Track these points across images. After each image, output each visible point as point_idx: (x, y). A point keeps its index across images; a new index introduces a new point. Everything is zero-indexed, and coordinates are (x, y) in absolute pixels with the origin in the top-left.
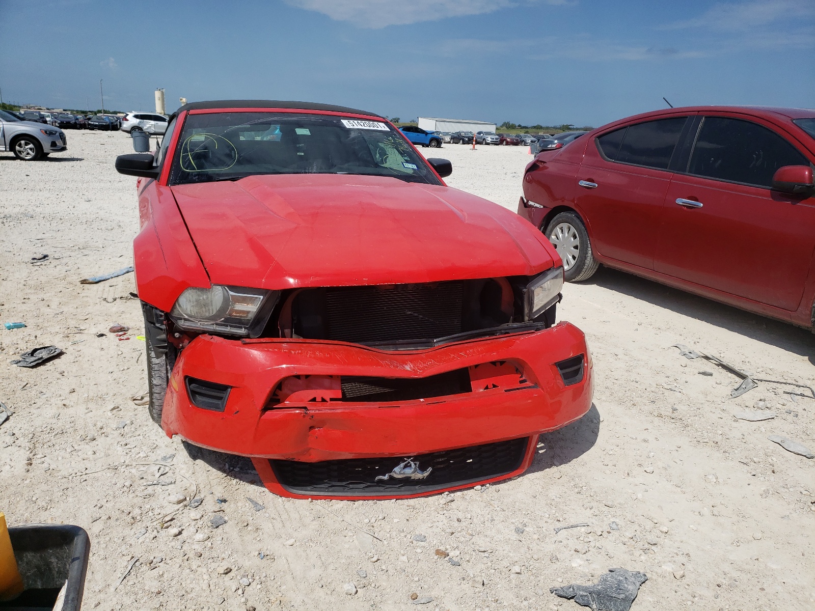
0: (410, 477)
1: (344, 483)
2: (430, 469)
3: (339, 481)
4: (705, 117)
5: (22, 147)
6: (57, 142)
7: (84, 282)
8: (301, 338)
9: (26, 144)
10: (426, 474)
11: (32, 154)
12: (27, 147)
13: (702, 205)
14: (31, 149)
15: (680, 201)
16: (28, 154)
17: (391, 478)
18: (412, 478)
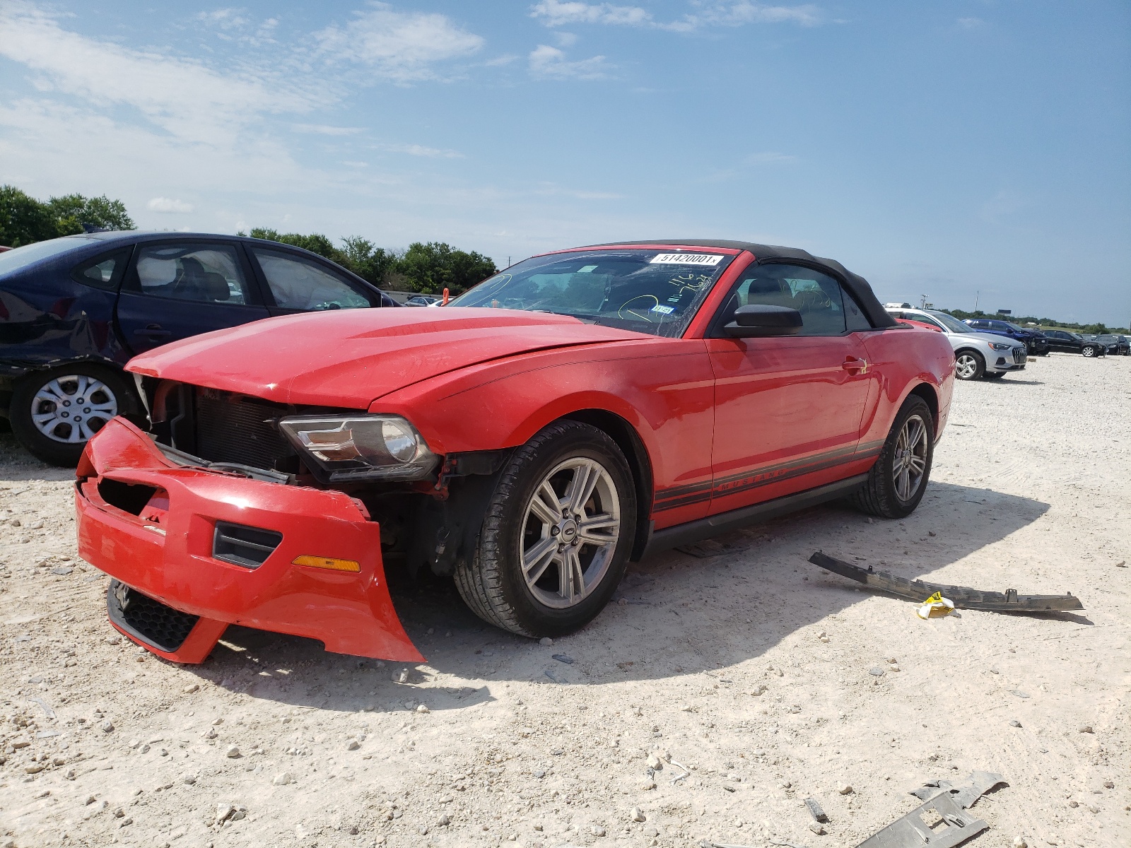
5: (962, 364)
6: (1006, 359)
9: (968, 360)
11: (972, 372)
12: (967, 363)
14: (972, 366)
16: (967, 372)
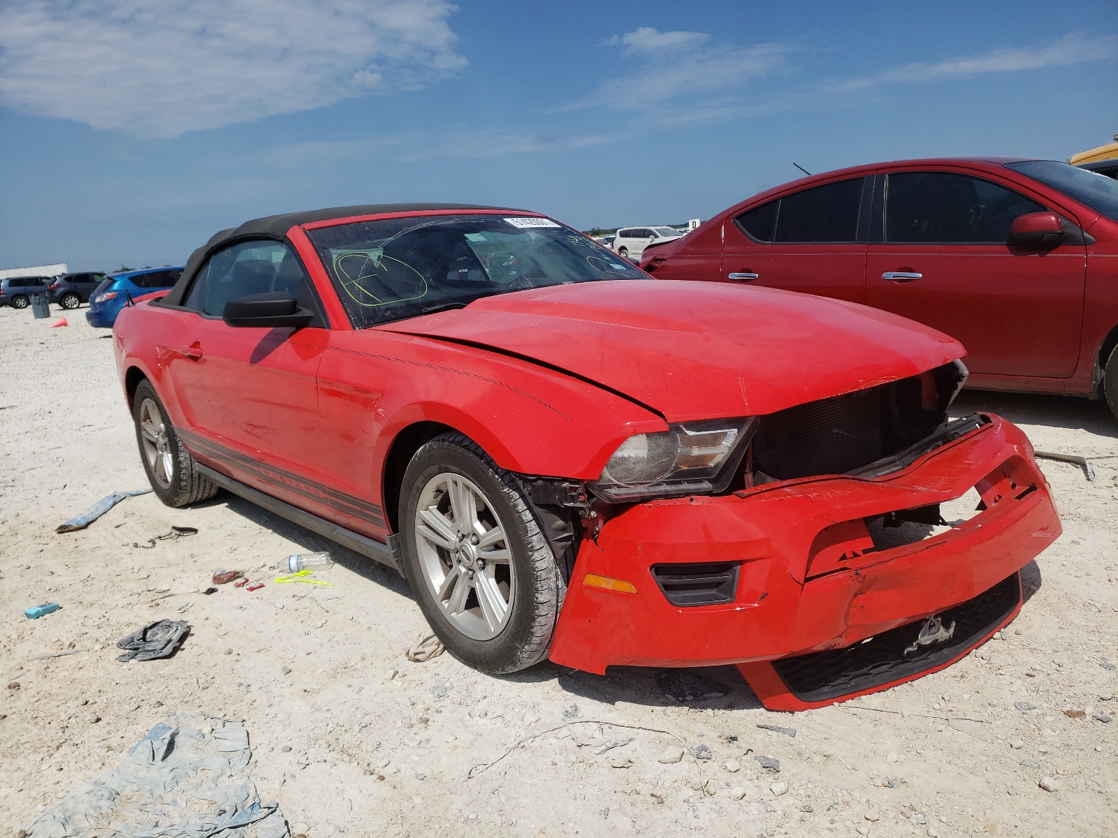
0: (937, 640)
1: (865, 670)
2: (954, 624)
3: (857, 669)
4: (889, 175)
7: (63, 529)
8: (779, 481)
10: (952, 631)
13: (921, 275)
15: (889, 275)
17: (920, 646)
18: (939, 641)
